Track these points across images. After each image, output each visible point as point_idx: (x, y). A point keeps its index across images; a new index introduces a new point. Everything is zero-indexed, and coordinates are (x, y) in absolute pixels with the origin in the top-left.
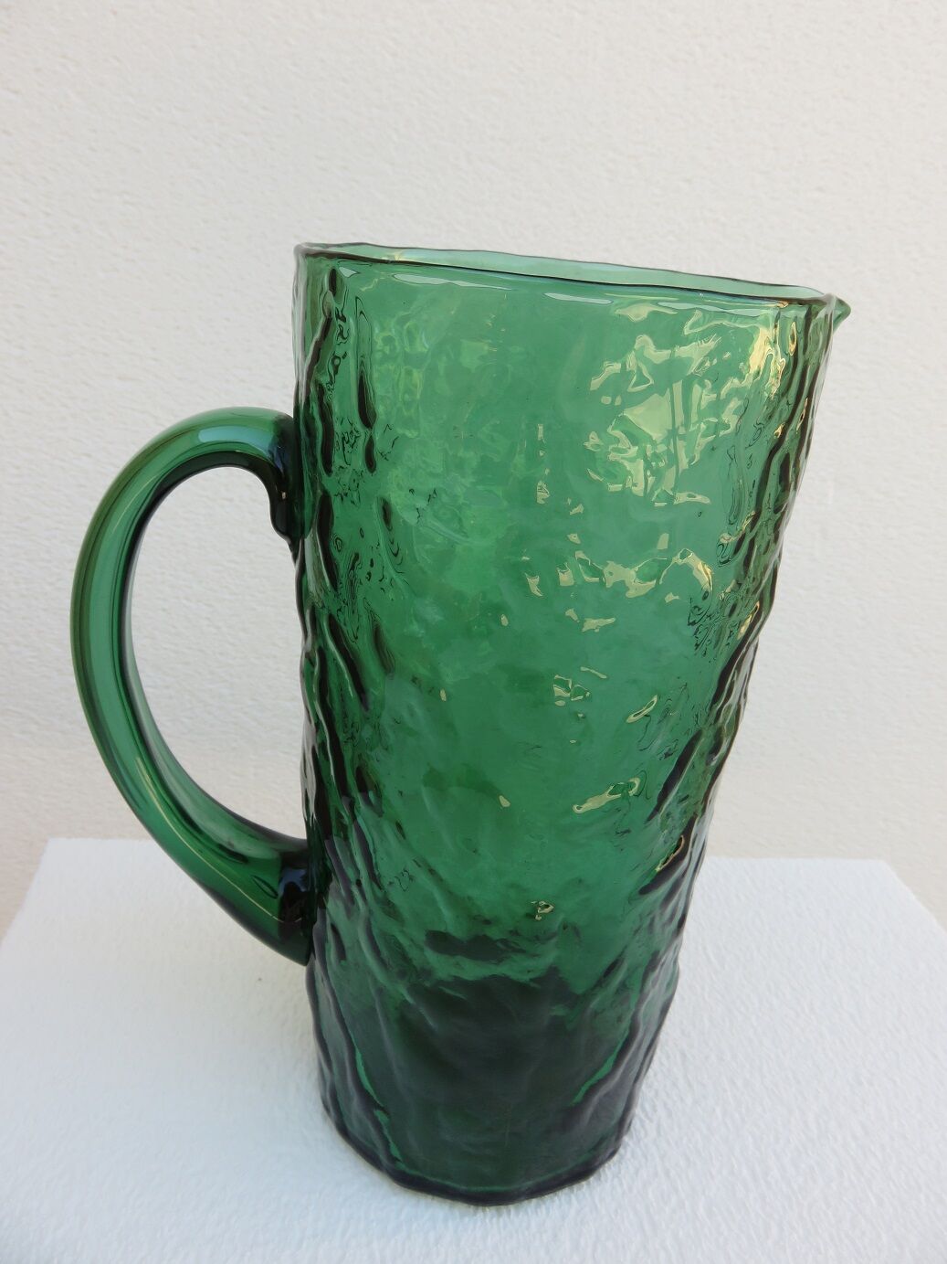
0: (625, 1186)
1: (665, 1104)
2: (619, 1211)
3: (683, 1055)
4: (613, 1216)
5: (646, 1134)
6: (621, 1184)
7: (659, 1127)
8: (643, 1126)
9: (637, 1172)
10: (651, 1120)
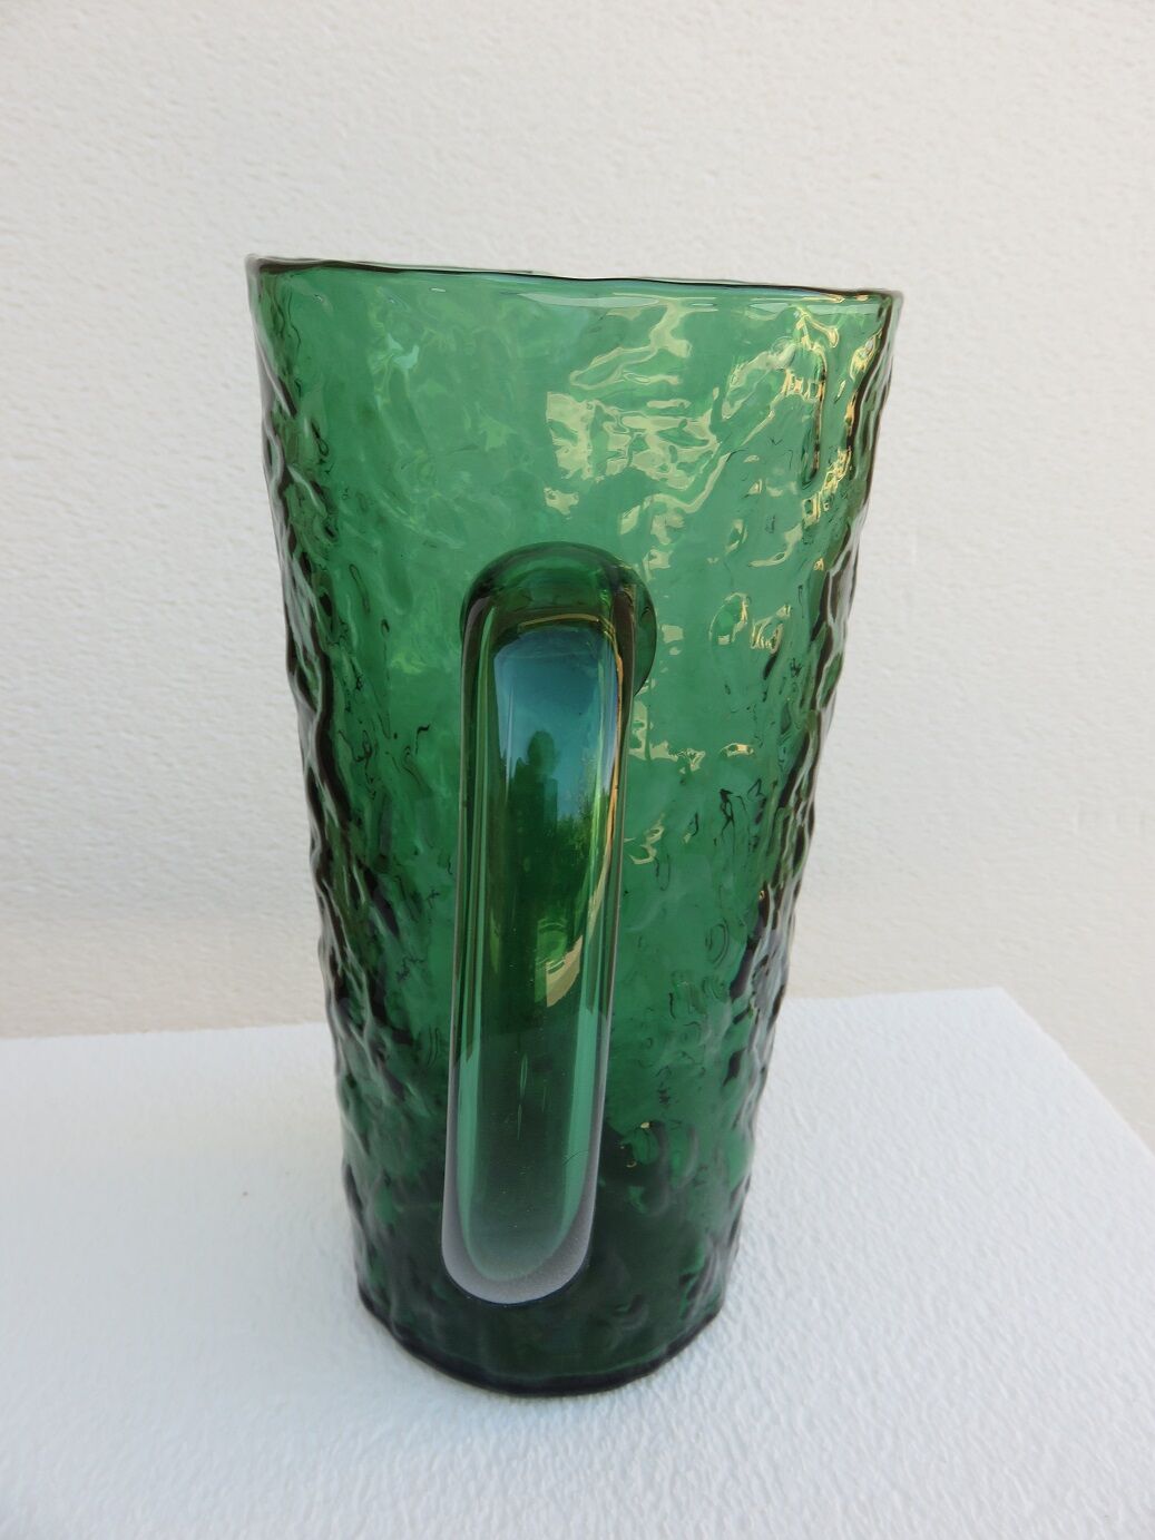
0: (707, 1405)
1: (751, 1301)
2: (701, 1434)
3: (772, 1240)
4: (693, 1440)
5: (730, 1338)
6: (701, 1401)
7: (745, 1328)
8: (725, 1329)
9: (720, 1385)
10: (735, 1321)
